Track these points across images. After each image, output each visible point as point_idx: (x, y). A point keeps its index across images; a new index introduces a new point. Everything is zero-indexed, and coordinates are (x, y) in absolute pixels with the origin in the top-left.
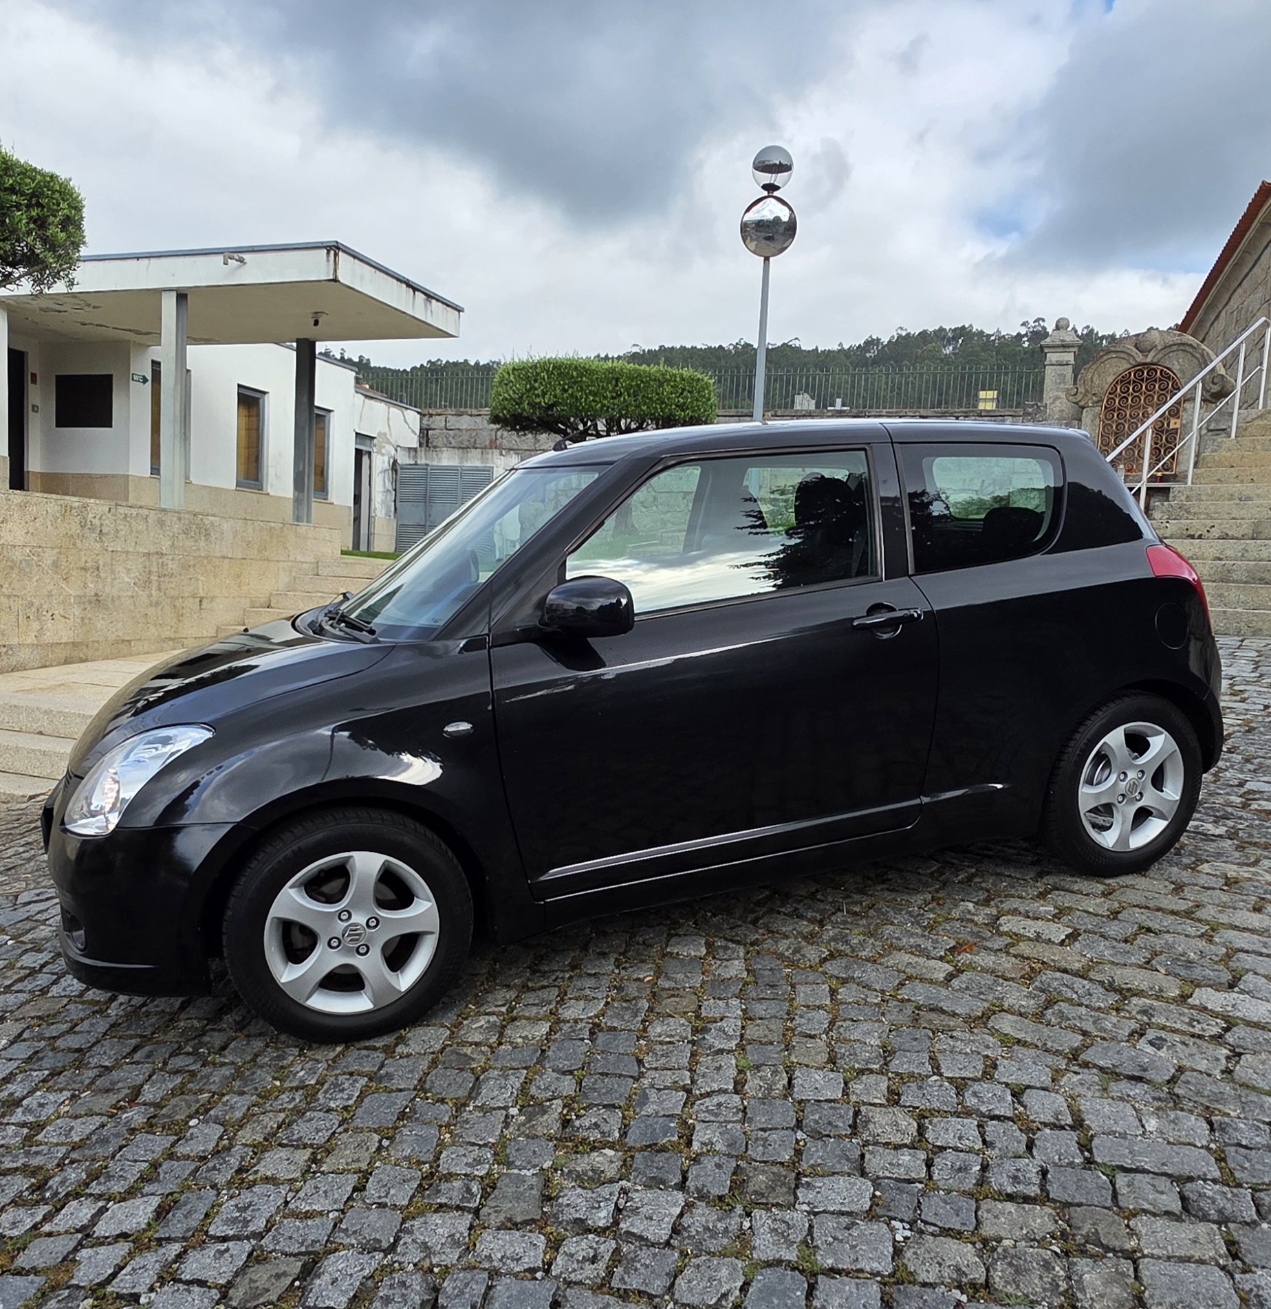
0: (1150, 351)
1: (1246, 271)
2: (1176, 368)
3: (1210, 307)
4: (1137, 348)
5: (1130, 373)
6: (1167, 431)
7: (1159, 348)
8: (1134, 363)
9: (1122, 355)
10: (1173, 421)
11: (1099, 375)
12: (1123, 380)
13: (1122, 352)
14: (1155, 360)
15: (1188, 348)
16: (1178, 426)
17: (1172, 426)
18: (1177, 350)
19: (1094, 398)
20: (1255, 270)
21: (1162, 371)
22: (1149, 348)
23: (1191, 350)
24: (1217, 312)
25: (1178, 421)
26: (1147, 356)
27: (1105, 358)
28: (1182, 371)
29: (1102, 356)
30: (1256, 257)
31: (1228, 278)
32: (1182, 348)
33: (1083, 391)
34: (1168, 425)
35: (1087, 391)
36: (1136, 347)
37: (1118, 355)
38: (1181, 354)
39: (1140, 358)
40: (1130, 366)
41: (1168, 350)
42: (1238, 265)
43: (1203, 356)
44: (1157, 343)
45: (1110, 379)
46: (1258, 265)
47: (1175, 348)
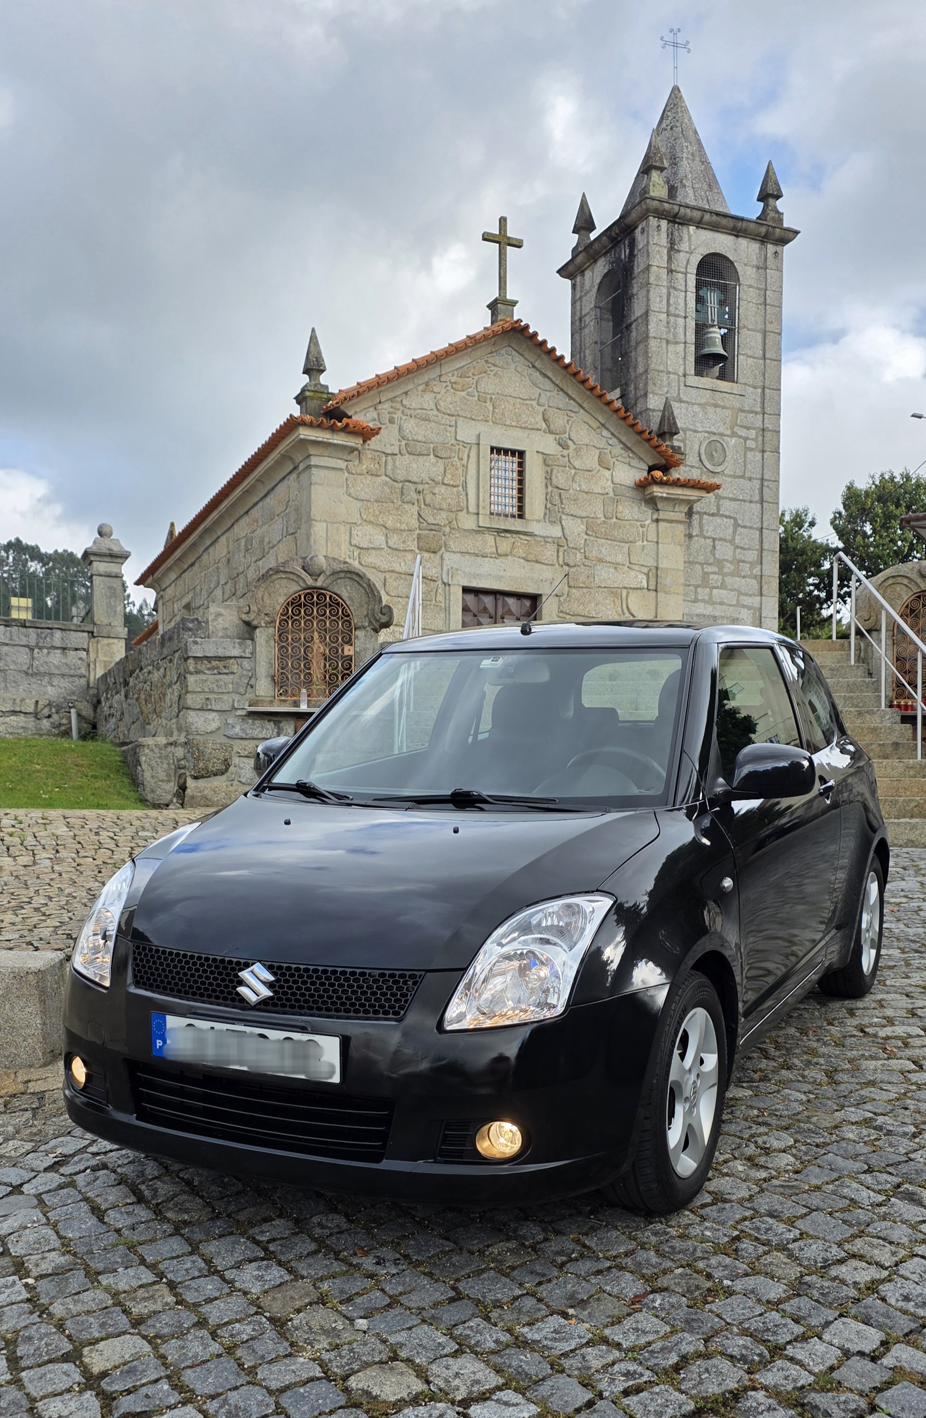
0: (319, 575)
1: (256, 499)
2: (345, 595)
3: (207, 531)
4: (306, 571)
5: (300, 596)
6: (342, 657)
7: (328, 573)
8: (304, 586)
9: (291, 576)
10: (346, 647)
11: (269, 594)
12: (295, 603)
13: (291, 573)
14: (325, 585)
15: (354, 577)
16: (352, 653)
17: (346, 653)
18: (345, 578)
19: (267, 619)
20: (268, 500)
21: (331, 597)
22: (318, 572)
23: (357, 579)
24: (215, 537)
25: (352, 648)
26: (316, 580)
27: (275, 577)
28: (350, 599)
29: (271, 575)
30: (269, 487)
31: (233, 505)
32: (349, 575)
33: (256, 609)
34: (343, 650)
35: (259, 611)
36: (303, 568)
37: (287, 575)
38: (348, 582)
39: (310, 581)
40: (299, 588)
41: (336, 576)
42: (247, 492)
43: (369, 585)
44: (324, 568)
45: (282, 600)
46: (272, 495)
47: (343, 575)
